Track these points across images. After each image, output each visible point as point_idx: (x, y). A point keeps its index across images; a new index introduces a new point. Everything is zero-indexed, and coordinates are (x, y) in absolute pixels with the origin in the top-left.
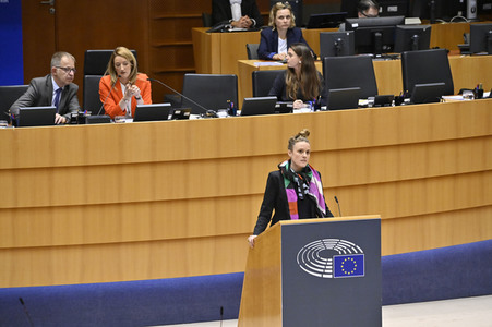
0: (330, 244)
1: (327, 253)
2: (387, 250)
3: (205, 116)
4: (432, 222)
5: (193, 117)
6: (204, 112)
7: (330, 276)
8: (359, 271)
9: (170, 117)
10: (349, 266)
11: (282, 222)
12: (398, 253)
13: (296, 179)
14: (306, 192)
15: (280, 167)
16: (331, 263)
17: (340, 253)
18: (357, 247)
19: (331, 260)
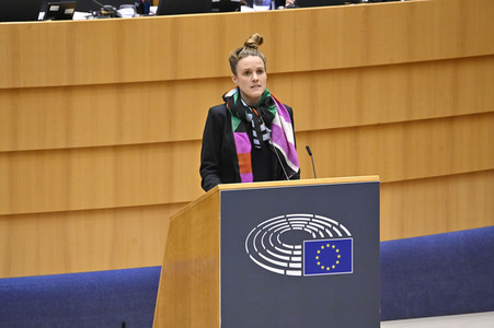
0: (299, 221)
1: (294, 237)
2: (388, 232)
3: (99, 15)
4: (462, 187)
5: (79, 16)
6: (98, 9)
7: (299, 273)
8: (345, 266)
9: (42, 15)
10: (328, 257)
11: (222, 187)
12: (408, 235)
13: (250, 116)
14: (265, 137)
15: (225, 99)
16: (300, 253)
17: (314, 236)
18: (342, 226)
19: (300, 247)
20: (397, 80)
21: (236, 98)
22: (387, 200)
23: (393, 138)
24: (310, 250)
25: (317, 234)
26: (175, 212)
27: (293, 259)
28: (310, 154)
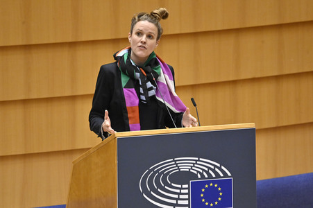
13: (138, 75)
15: (116, 58)
16: (186, 191)
17: (199, 176)
18: (223, 168)
19: (186, 186)
20: (269, 39)
21: (126, 58)
22: (262, 144)
23: (267, 89)
24: (196, 189)
25: (202, 174)
26: (77, 157)
27: (181, 197)
28: (195, 105)
